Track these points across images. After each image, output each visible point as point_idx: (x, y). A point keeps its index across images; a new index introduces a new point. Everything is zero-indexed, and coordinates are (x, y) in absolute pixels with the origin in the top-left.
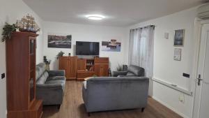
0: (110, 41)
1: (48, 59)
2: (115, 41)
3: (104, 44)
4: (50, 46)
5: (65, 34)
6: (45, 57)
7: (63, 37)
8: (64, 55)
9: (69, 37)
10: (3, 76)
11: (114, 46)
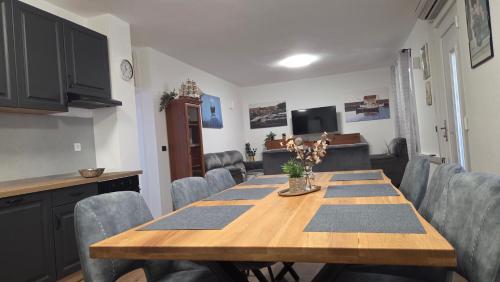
0: (362, 100)
1: (252, 148)
2: (375, 96)
3: (349, 107)
4: (254, 126)
5: (274, 102)
6: (248, 146)
7: (272, 108)
8: (276, 138)
9: (282, 106)
10: (164, 149)
11: (375, 108)
